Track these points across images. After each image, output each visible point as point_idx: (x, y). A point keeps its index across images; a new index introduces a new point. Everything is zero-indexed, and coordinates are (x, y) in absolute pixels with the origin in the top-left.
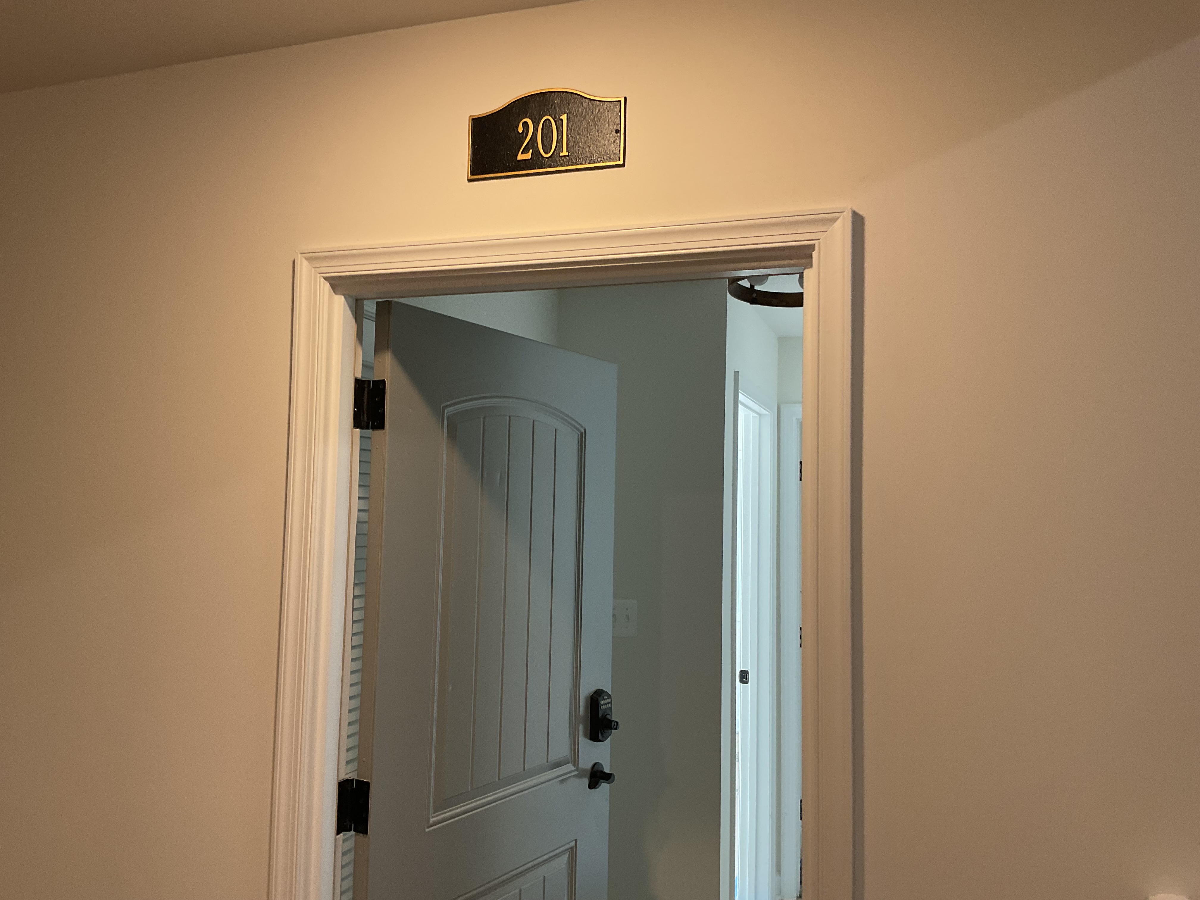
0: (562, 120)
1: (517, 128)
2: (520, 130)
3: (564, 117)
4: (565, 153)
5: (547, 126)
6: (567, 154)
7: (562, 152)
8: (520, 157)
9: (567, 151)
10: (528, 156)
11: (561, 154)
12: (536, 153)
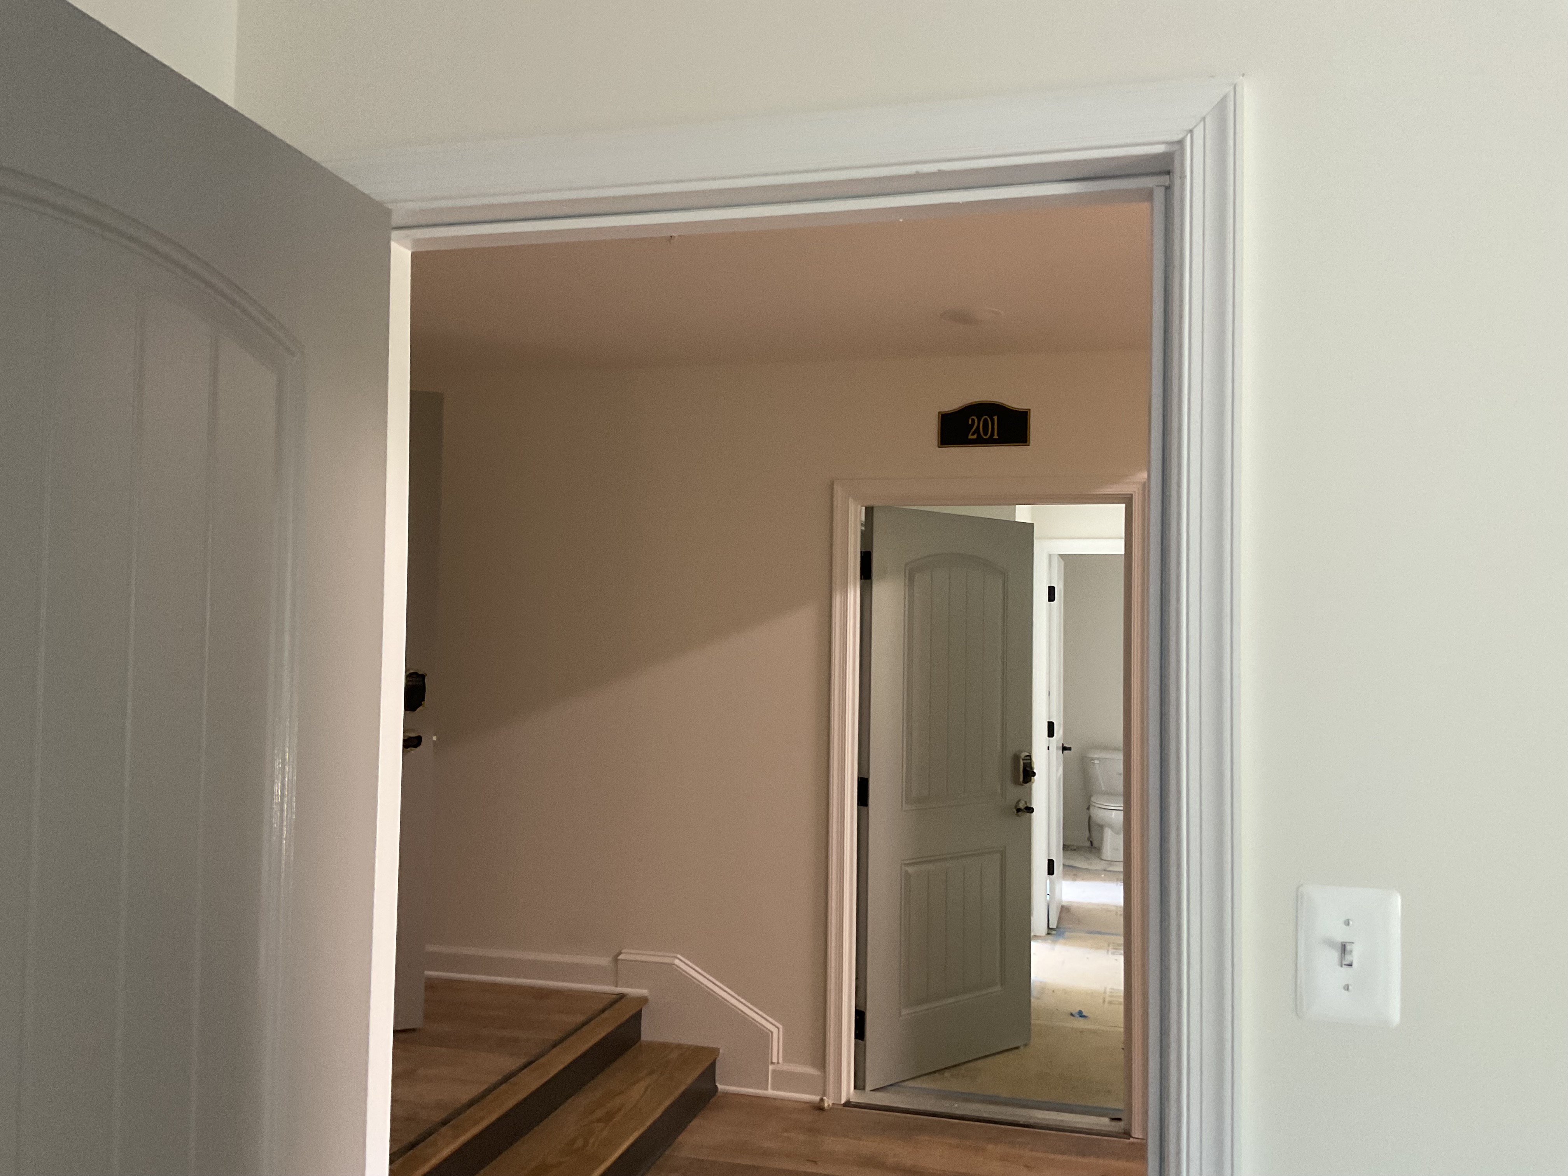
0: (994, 419)
1: (968, 421)
2: (970, 423)
3: (995, 418)
4: (996, 437)
5: (986, 421)
6: (997, 437)
7: (994, 435)
8: (970, 437)
9: (998, 435)
10: (975, 437)
11: (994, 437)
12: (979, 434)
